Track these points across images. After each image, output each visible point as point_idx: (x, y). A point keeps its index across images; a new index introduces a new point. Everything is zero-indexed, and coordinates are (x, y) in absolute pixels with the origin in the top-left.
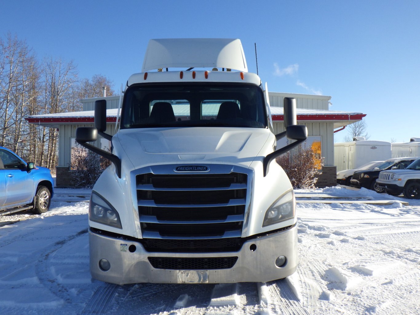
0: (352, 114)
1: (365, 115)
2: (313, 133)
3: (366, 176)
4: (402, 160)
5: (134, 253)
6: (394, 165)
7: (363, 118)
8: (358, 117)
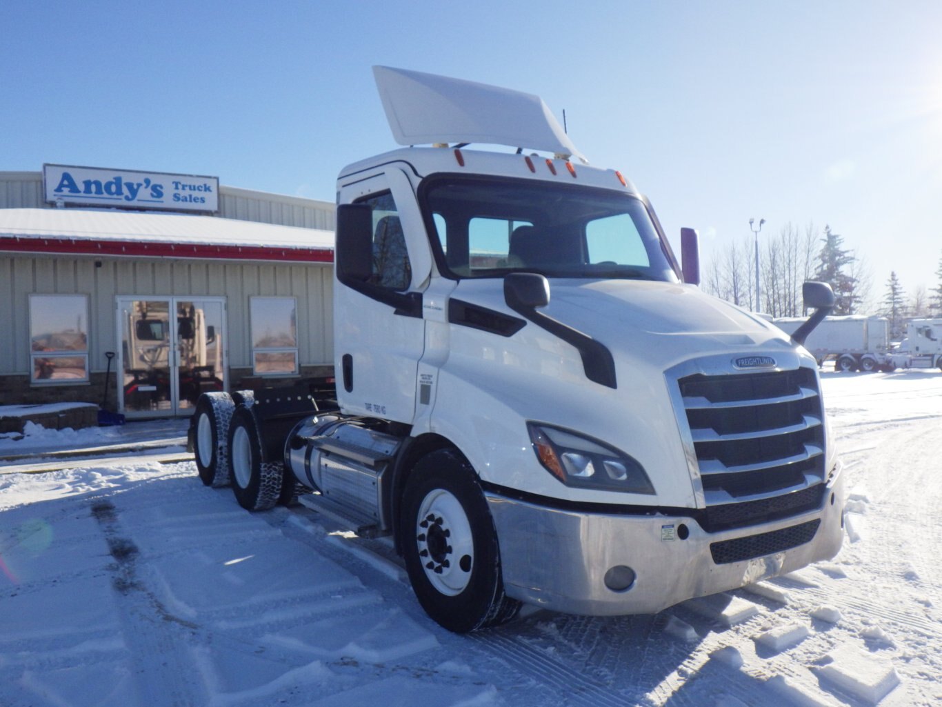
5: (688, 539)
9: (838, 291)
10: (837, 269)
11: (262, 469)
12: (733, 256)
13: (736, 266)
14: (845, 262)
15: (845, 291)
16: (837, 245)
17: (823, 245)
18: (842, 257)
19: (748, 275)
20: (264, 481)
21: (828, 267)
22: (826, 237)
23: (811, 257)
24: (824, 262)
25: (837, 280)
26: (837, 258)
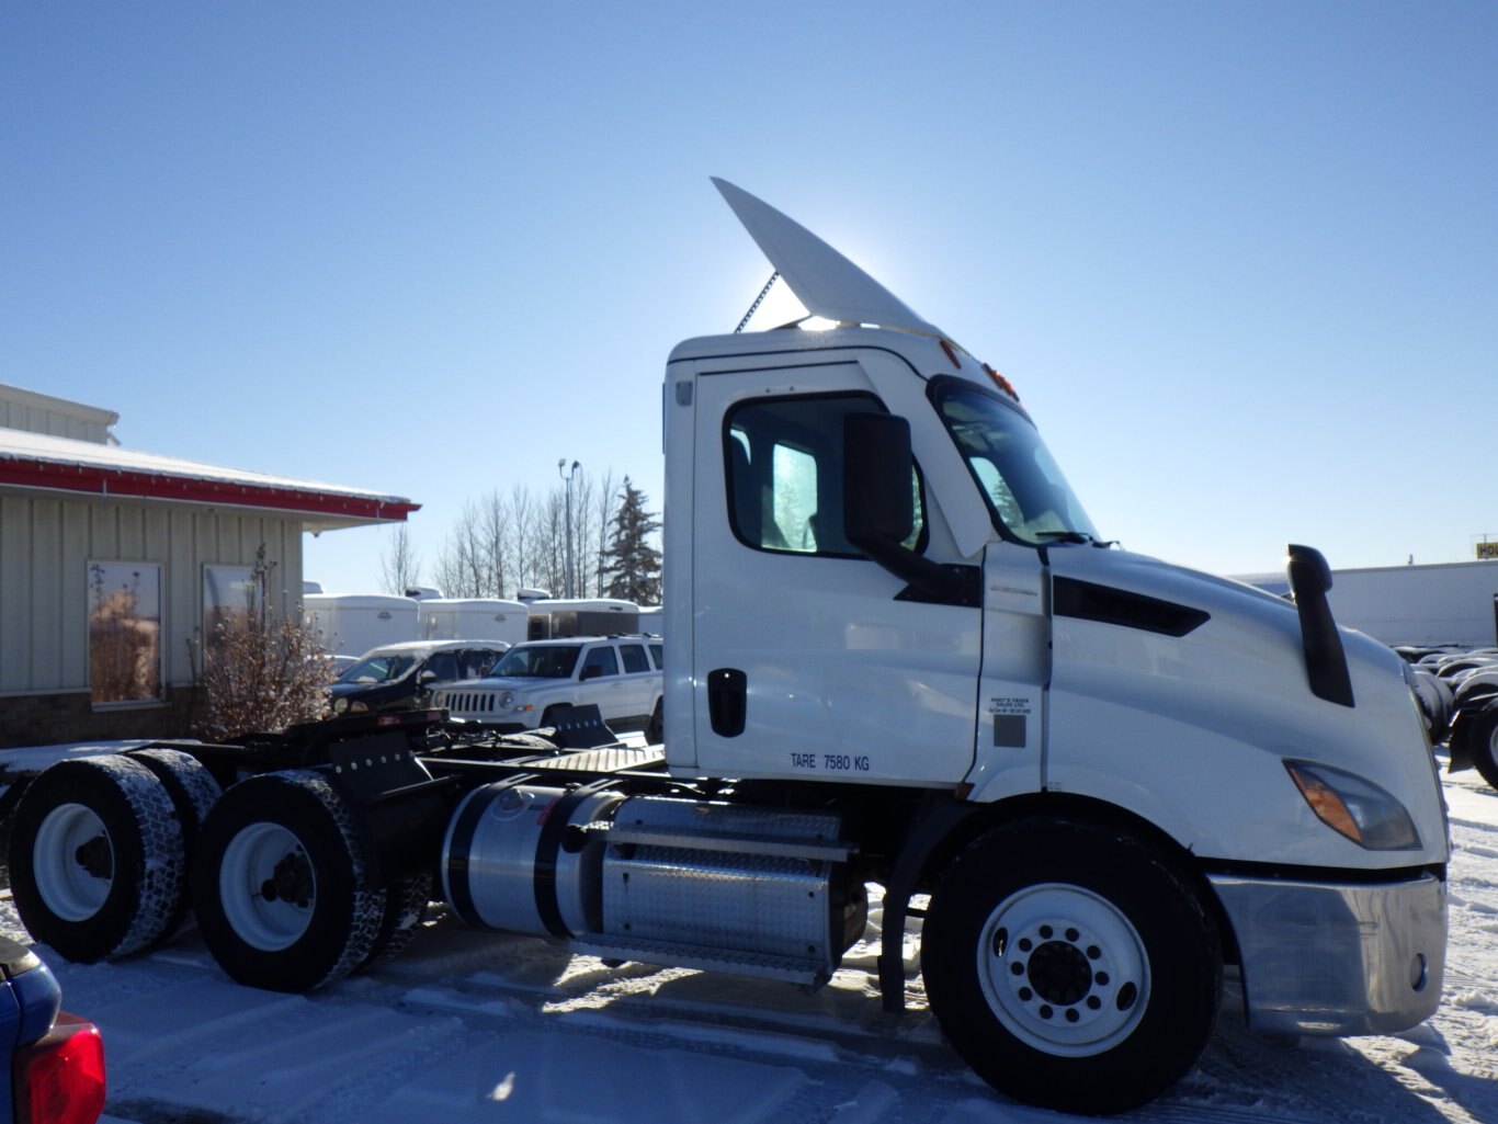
0: (388, 500)
1: (416, 508)
2: (241, 557)
3: (356, 707)
4: (439, 650)
6: (422, 668)
7: (411, 515)
8: (397, 510)
9: (640, 570)
10: (639, 540)
11: (357, 904)
12: (496, 512)
13: (500, 528)
14: (649, 530)
15: (650, 570)
16: (639, 504)
17: (621, 503)
18: (645, 522)
19: (517, 542)
20: (357, 927)
21: (627, 535)
22: (623, 492)
23: (609, 518)
24: (623, 527)
25: (639, 554)
26: (639, 523)
